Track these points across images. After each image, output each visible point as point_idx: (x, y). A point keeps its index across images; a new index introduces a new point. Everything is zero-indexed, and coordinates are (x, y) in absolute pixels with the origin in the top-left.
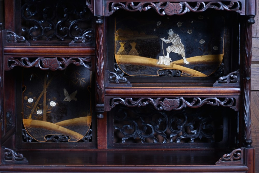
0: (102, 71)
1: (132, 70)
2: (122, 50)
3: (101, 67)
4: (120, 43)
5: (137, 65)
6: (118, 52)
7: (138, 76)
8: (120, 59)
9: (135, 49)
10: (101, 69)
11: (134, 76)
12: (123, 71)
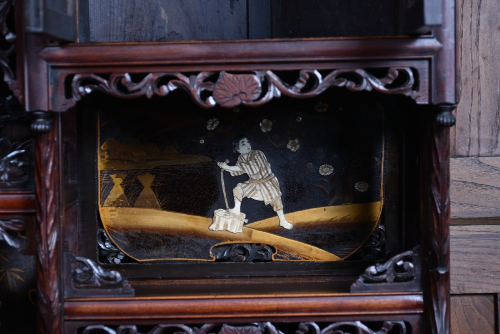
0: (51, 256)
1: (143, 248)
2: (118, 196)
3: (48, 246)
4: (113, 176)
5: (159, 233)
6: (106, 200)
7: (161, 262)
8: (112, 217)
9: (152, 192)
10: (49, 252)
11: (150, 262)
12: (120, 249)
